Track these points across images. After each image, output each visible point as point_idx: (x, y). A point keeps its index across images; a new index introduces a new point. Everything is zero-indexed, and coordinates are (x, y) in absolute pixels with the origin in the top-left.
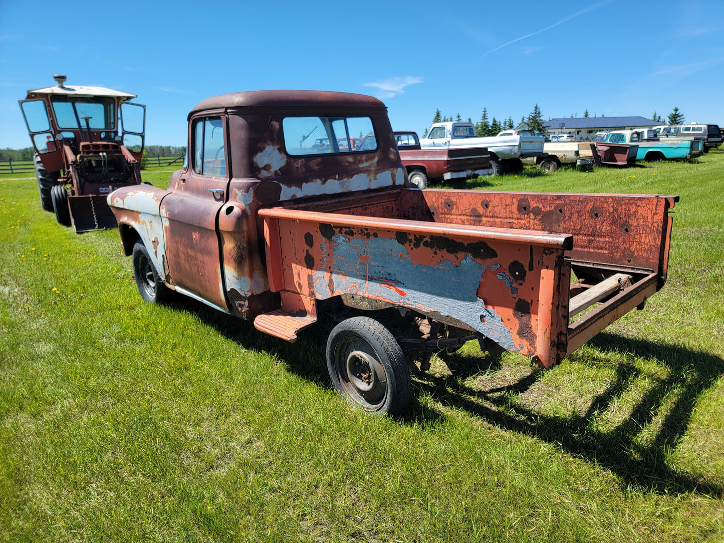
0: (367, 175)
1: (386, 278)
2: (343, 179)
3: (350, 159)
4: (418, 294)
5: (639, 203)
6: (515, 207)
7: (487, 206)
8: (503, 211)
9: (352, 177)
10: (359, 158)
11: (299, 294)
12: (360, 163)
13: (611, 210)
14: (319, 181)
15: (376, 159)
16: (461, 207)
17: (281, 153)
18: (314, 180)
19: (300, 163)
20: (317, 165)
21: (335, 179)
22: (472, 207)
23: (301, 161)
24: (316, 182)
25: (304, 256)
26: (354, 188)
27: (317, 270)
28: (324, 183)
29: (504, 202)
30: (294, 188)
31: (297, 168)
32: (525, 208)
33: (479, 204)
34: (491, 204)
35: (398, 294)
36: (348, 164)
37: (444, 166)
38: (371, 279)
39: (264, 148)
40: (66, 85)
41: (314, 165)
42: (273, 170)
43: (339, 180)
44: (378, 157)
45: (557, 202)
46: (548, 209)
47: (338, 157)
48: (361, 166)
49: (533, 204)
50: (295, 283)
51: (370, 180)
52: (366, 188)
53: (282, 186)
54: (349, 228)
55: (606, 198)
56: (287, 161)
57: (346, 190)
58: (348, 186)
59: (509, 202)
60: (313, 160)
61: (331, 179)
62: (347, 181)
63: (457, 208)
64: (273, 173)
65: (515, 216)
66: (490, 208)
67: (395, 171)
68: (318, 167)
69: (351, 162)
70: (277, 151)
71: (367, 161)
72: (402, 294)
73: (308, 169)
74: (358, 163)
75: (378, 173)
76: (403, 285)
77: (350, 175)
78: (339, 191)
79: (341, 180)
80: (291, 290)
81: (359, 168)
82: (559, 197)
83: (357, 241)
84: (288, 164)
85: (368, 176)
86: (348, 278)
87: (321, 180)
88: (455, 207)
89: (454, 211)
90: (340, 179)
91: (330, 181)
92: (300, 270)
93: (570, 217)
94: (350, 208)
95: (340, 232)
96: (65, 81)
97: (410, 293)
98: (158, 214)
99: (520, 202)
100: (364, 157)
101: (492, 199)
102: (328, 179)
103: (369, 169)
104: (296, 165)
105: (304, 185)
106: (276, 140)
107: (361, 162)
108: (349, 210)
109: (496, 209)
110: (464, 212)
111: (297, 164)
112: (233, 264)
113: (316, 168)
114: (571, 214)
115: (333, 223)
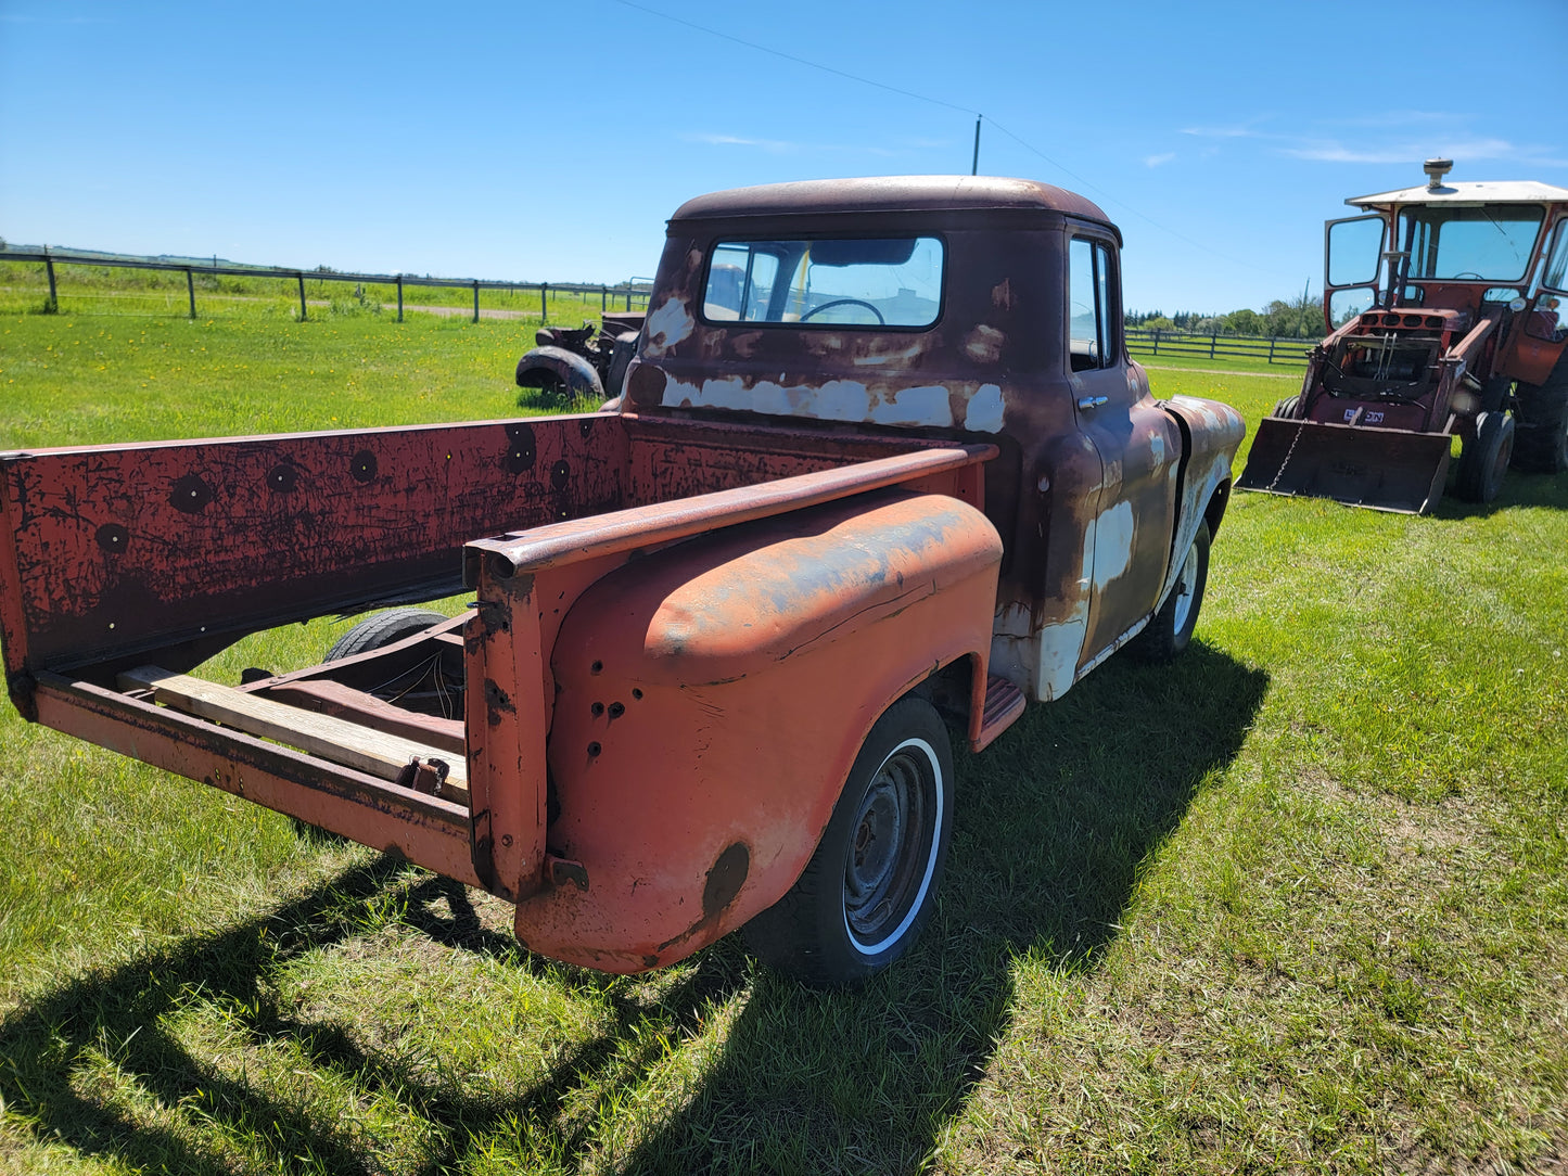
0: (864, 386)
2: (796, 385)
3: (835, 342)
9: (820, 386)
10: (859, 341)
12: (858, 354)
14: (738, 381)
15: (915, 350)
17: (687, 314)
18: (729, 376)
19: (716, 337)
20: (750, 345)
21: (776, 381)
23: (719, 332)
24: (733, 380)
26: (824, 413)
28: (750, 386)
30: (687, 385)
31: (708, 347)
36: (824, 353)
39: (666, 302)
40: (1447, 181)
41: (742, 344)
42: (665, 345)
43: (786, 384)
44: (925, 345)
47: (802, 334)
48: (858, 361)
51: (874, 402)
52: (860, 419)
53: (668, 376)
56: (694, 330)
57: (802, 414)
58: (808, 404)
60: (746, 333)
61: (768, 380)
62: (806, 392)
64: (664, 350)
67: (967, 389)
68: (751, 351)
69: (835, 350)
70: (682, 308)
71: (880, 351)
73: (728, 351)
74: (854, 352)
75: (901, 388)
77: (818, 380)
78: (785, 410)
79: (790, 386)
81: (854, 366)
84: (694, 337)
85: (868, 388)
87: (744, 379)
90: (790, 383)
91: (763, 385)
94: (805, 458)
96: (1447, 173)
100: (877, 341)
102: (760, 380)
103: (877, 372)
104: (706, 341)
105: (708, 382)
106: (687, 287)
107: (863, 351)
108: (801, 460)
111: (710, 339)
113: (746, 351)
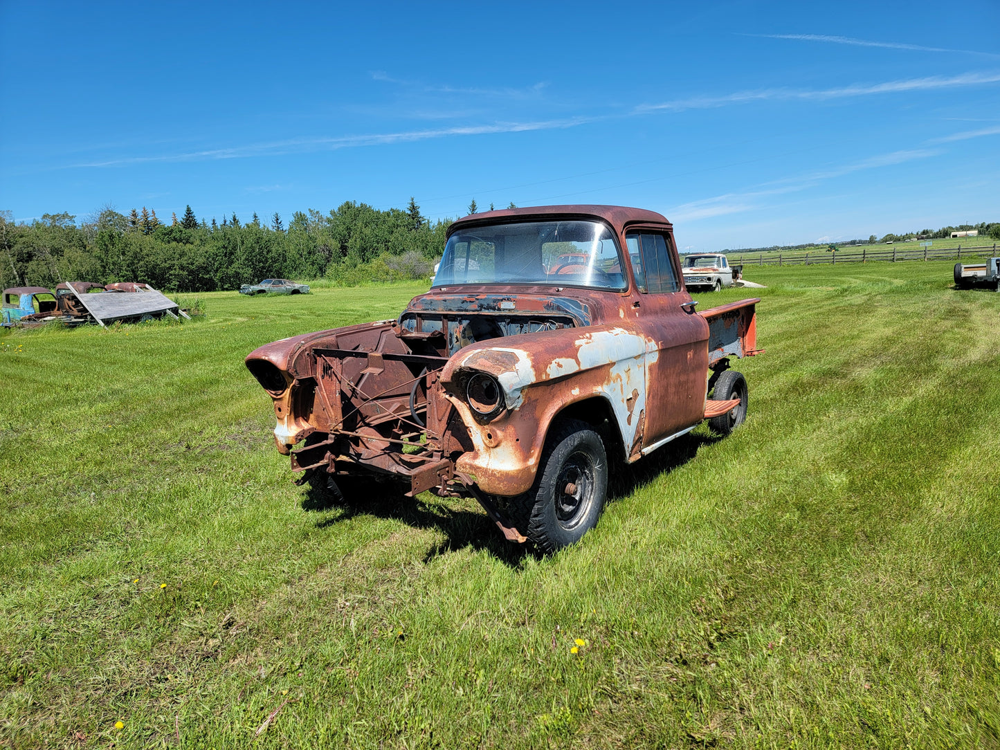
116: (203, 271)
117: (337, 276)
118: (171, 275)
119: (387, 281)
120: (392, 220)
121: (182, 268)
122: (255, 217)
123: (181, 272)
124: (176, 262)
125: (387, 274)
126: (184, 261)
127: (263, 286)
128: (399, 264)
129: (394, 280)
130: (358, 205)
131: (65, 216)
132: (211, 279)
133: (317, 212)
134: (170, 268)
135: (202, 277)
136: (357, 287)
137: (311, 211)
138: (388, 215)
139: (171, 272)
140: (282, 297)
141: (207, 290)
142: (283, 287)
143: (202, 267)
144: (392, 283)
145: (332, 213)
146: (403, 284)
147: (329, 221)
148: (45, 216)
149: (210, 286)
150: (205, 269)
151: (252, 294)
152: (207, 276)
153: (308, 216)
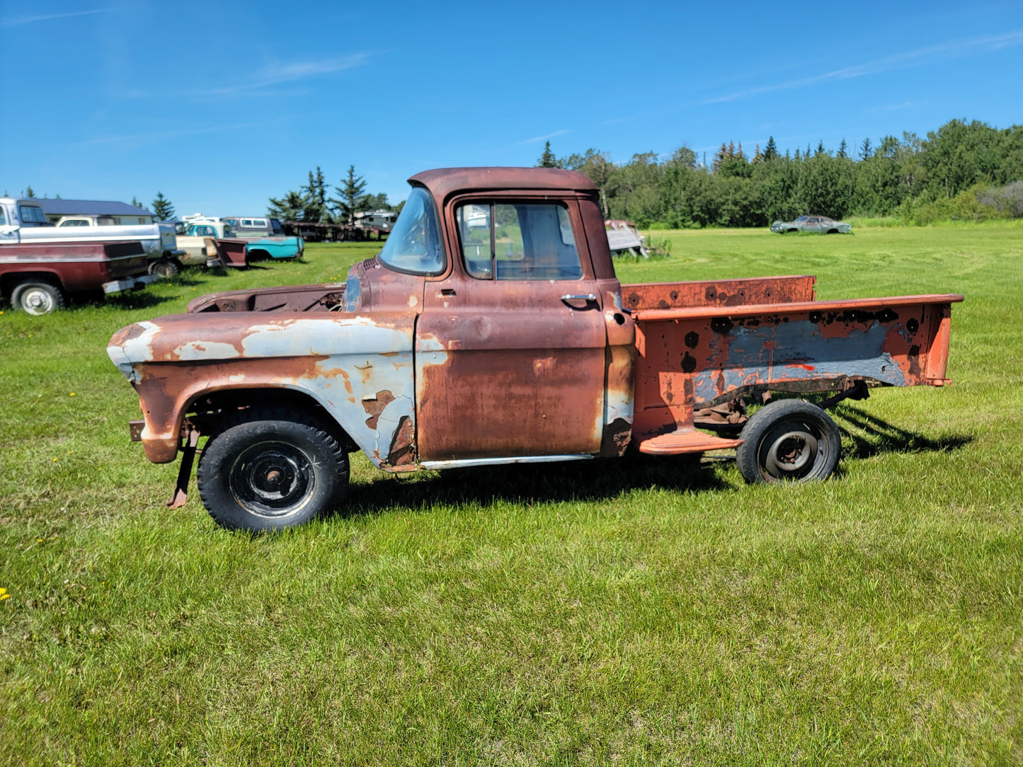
1: (794, 359)
4: (826, 365)
5: (797, 282)
6: (703, 294)
7: (676, 297)
8: (692, 300)
11: (667, 406)
13: (779, 289)
16: (648, 300)
22: (660, 299)
25: (681, 360)
27: (700, 371)
29: (693, 291)
32: (712, 295)
33: (668, 296)
34: (680, 295)
35: (806, 370)
37: (102, 271)
38: (775, 364)
45: (740, 287)
46: (732, 293)
49: (719, 291)
50: (662, 395)
54: (754, 318)
55: (776, 280)
59: (697, 290)
63: (644, 301)
65: (703, 303)
66: (679, 298)
72: (810, 368)
76: (814, 360)
80: (659, 404)
82: (741, 283)
83: (763, 330)
86: (745, 370)
88: (641, 301)
89: (639, 306)
92: (673, 378)
93: (749, 299)
95: (741, 324)
97: (817, 366)
98: (410, 348)
99: (708, 289)
101: (681, 289)
109: (685, 299)
110: (651, 306)
112: (624, 385)
114: (751, 296)
115: (731, 315)
116: (755, 206)
117: (909, 214)
118: (724, 210)
119: (972, 219)
120: (1008, 141)
121: (736, 203)
122: (843, 144)
123: (733, 207)
124: (730, 197)
125: (974, 211)
126: (738, 197)
127: (796, 224)
128: (995, 198)
129: (982, 219)
130: (968, 123)
131: (651, 154)
132: (763, 214)
133: (914, 135)
134: (723, 204)
135: (754, 213)
136: (929, 227)
137: (905, 134)
138: (1007, 132)
139: (725, 207)
140: (816, 237)
141: (759, 226)
142: (818, 226)
143: (756, 202)
144: (977, 223)
145: (931, 135)
146: (995, 225)
147: (924, 145)
148: (635, 156)
149: (761, 222)
150: (759, 204)
151: (782, 233)
152: (759, 212)
153: (901, 139)
